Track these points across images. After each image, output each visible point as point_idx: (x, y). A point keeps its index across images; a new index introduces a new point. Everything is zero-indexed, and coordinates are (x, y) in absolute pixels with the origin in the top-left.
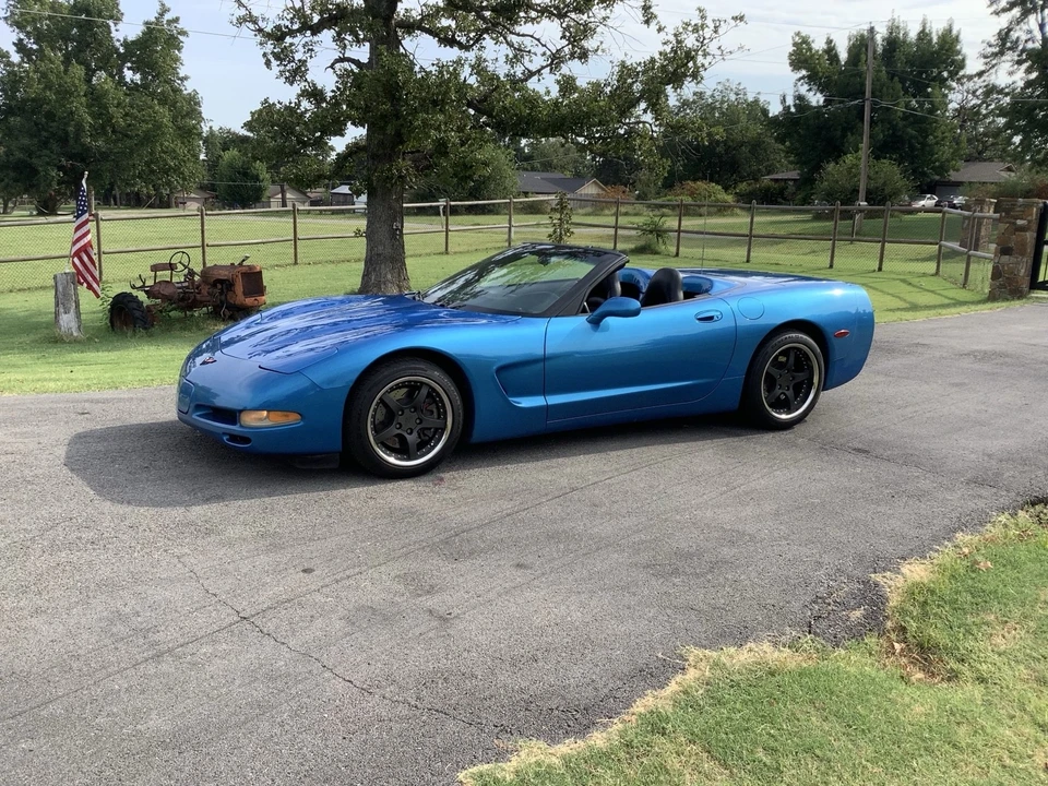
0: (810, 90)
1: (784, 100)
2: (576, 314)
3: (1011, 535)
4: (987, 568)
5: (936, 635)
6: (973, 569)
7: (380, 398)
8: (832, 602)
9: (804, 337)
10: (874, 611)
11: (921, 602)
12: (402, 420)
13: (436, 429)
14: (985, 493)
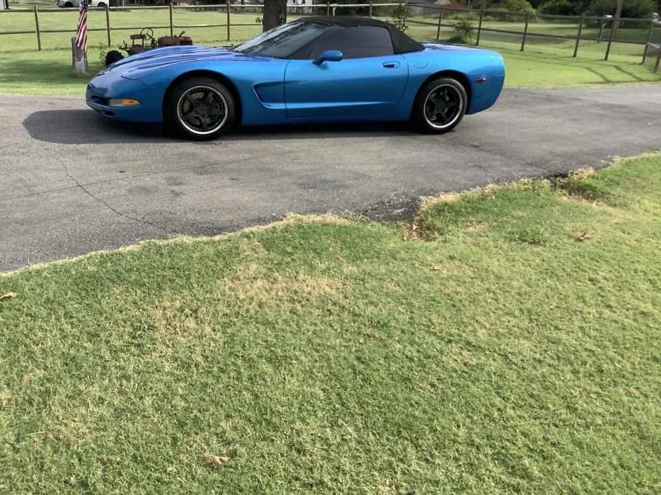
2: (307, 59)
3: (523, 187)
4: (492, 199)
5: (439, 224)
6: (483, 199)
7: (184, 96)
8: (388, 205)
9: (454, 81)
10: (410, 211)
11: (440, 210)
12: (198, 109)
13: (220, 116)
14: (529, 169)
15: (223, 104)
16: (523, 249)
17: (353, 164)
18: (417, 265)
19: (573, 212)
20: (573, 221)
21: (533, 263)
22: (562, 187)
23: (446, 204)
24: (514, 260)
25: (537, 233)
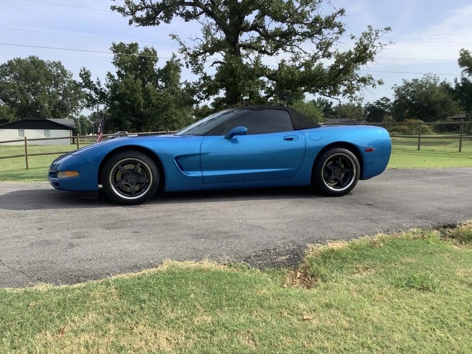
0: (469, 76)
1: (456, 81)
2: (220, 135)
3: (412, 236)
4: (380, 247)
5: (323, 270)
6: (371, 247)
7: (116, 167)
8: (273, 252)
9: (346, 150)
10: (295, 259)
11: (326, 257)
12: (128, 178)
13: (146, 184)
14: (419, 221)
15: (149, 174)
16: (411, 296)
17: (252, 219)
18: (285, 314)
19: (464, 258)
20: (464, 267)
21: (421, 311)
22: (453, 237)
23: (333, 251)
24: (399, 308)
25: (425, 278)
